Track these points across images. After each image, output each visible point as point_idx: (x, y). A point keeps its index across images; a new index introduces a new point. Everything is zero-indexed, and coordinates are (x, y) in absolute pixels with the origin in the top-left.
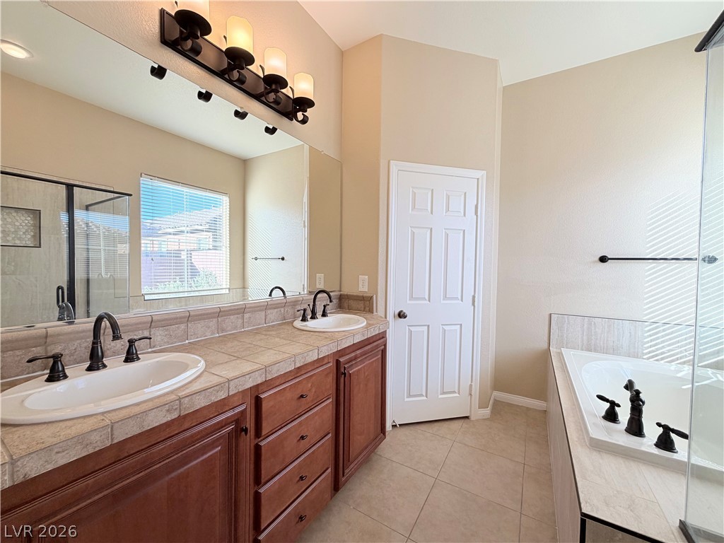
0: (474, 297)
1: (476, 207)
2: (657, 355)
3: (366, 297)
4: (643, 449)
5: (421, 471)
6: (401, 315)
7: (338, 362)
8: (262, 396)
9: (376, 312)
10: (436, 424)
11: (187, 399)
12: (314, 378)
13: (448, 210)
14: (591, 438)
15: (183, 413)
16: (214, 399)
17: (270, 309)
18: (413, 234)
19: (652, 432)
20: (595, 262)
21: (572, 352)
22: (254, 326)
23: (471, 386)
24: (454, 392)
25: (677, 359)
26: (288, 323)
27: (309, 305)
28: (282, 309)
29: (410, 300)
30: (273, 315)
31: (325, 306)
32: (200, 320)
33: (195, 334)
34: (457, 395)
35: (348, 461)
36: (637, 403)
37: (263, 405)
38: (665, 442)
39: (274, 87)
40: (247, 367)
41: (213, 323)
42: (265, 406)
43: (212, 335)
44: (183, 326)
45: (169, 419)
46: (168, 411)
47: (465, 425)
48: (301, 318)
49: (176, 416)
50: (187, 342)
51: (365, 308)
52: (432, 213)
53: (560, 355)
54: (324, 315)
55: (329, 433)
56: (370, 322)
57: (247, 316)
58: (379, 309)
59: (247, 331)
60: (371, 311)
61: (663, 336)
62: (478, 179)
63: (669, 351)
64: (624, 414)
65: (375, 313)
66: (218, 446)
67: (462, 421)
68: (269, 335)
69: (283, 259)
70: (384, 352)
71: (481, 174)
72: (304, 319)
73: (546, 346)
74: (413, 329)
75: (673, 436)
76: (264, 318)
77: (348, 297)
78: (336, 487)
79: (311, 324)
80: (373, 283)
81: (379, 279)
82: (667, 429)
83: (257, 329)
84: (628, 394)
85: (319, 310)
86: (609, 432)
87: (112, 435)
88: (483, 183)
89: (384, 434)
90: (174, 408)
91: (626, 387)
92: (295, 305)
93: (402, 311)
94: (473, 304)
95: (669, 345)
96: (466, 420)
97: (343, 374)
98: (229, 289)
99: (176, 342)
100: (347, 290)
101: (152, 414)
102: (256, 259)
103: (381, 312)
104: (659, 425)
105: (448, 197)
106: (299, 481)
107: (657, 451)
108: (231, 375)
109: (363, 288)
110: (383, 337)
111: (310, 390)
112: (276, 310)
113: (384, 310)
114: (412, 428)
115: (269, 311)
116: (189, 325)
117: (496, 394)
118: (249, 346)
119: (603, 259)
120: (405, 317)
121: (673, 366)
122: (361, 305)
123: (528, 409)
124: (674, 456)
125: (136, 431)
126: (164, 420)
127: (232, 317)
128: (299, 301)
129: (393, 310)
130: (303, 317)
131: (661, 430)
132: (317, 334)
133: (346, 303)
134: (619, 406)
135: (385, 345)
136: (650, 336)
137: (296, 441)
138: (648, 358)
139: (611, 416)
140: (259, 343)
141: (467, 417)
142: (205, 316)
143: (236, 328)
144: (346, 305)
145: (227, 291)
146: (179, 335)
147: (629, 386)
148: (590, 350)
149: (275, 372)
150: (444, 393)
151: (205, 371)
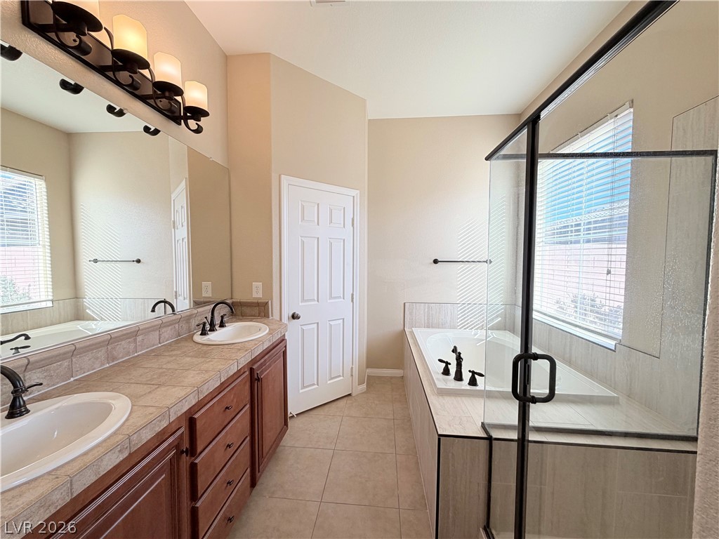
0: (353, 295)
1: (353, 220)
2: (465, 325)
3: (261, 303)
4: (463, 388)
5: (321, 447)
6: (294, 317)
7: (252, 370)
8: (196, 416)
9: (272, 316)
10: (326, 406)
11: (135, 435)
12: (235, 388)
13: (331, 222)
14: (438, 388)
15: (133, 450)
16: (158, 429)
17: (165, 327)
18: (303, 243)
19: (467, 376)
20: (431, 263)
21: (419, 330)
22: (147, 348)
23: (352, 368)
24: (340, 376)
25: (475, 327)
26: (185, 339)
27: (206, 318)
28: (177, 325)
29: (302, 302)
30: (168, 333)
31: (222, 317)
32: (88, 351)
33: (81, 369)
34: (342, 378)
35: (262, 456)
36: (459, 360)
37: (198, 425)
38: (473, 382)
39: (167, 94)
40: (179, 392)
41: (101, 353)
42: (199, 425)
43: (101, 366)
44: (66, 363)
45: (121, 459)
46: (120, 451)
47: (349, 402)
48: (200, 332)
49: (127, 455)
50: (72, 379)
51: (259, 313)
52: (318, 224)
53: (412, 333)
54: (222, 325)
55: (247, 437)
56: (272, 327)
57: (139, 338)
58: (274, 314)
59: (143, 354)
60: (266, 315)
61: (468, 313)
62: (354, 197)
63: (471, 322)
64: (453, 369)
65: (271, 318)
66: (162, 475)
67: (346, 398)
68: (174, 355)
69: (138, 261)
70: (285, 353)
71: (355, 193)
72: (204, 333)
73: (402, 328)
74: (304, 327)
75: (476, 376)
76: (158, 337)
77: (241, 304)
78: (253, 483)
79: (214, 337)
80: (268, 288)
81: (274, 284)
82: (473, 373)
83: (152, 350)
84: (454, 356)
85: (217, 321)
86: (445, 381)
87: (71, 490)
88: (358, 200)
89: (287, 426)
90: (125, 447)
91: (453, 351)
92: (189, 319)
93: (294, 313)
94: (352, 301)
95: (470, 318)
96: (350, 397)
97: (256, 379)
98: (52, 301)
99: (58, 383)
100: (239, 297)
101: (107, 458)
102: (96, 261)
103: (276, 316)
104: (470, 371)
105: (331, 211)
106: (227, 486)
107: (469, 387)
108: (168, 402)
109: (257, 293)
110: (283, 340)
111: (232, 401)
112: (170, 327)
113: (279, 314)
114: (306, 415)
115: (163, 330)
116: (74, 360)
117: (369, 370)
118: (161, 370)
119: (436, 261)
120: (299, 318)
121: (473, 331)
122: (256, 310)
123: (391, 378)
124: (477, 388)
125: (94, 479)
126: (118, 461)
127: (123, 342)
128: (193, 314)
129: (287, 313)
130: (202, 330)
131: (471, 374)
132: (226, 346)
133: (238, 310)
134: (450, 364)
135: (286, 347)
136: (461, 313)
137: (223, 450)
138: (460, 329)
139: (446, 372)
140: (169, 366)
141: (350, 395)
142: (94, 347)
143: (128, 354)
144: (239, 313)
145: (50, 304)
146: (62, 373)
147: (454, 350)
148: (429, 327)
149: (206, 391)
150: (332, 379)
151: (133, 405)
